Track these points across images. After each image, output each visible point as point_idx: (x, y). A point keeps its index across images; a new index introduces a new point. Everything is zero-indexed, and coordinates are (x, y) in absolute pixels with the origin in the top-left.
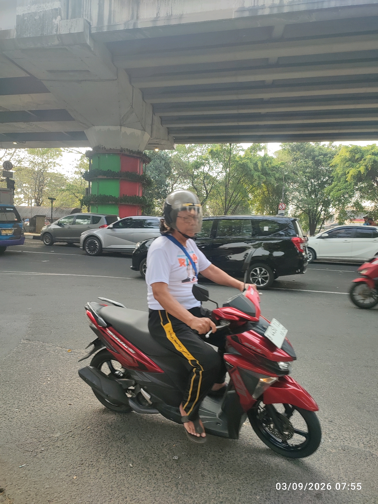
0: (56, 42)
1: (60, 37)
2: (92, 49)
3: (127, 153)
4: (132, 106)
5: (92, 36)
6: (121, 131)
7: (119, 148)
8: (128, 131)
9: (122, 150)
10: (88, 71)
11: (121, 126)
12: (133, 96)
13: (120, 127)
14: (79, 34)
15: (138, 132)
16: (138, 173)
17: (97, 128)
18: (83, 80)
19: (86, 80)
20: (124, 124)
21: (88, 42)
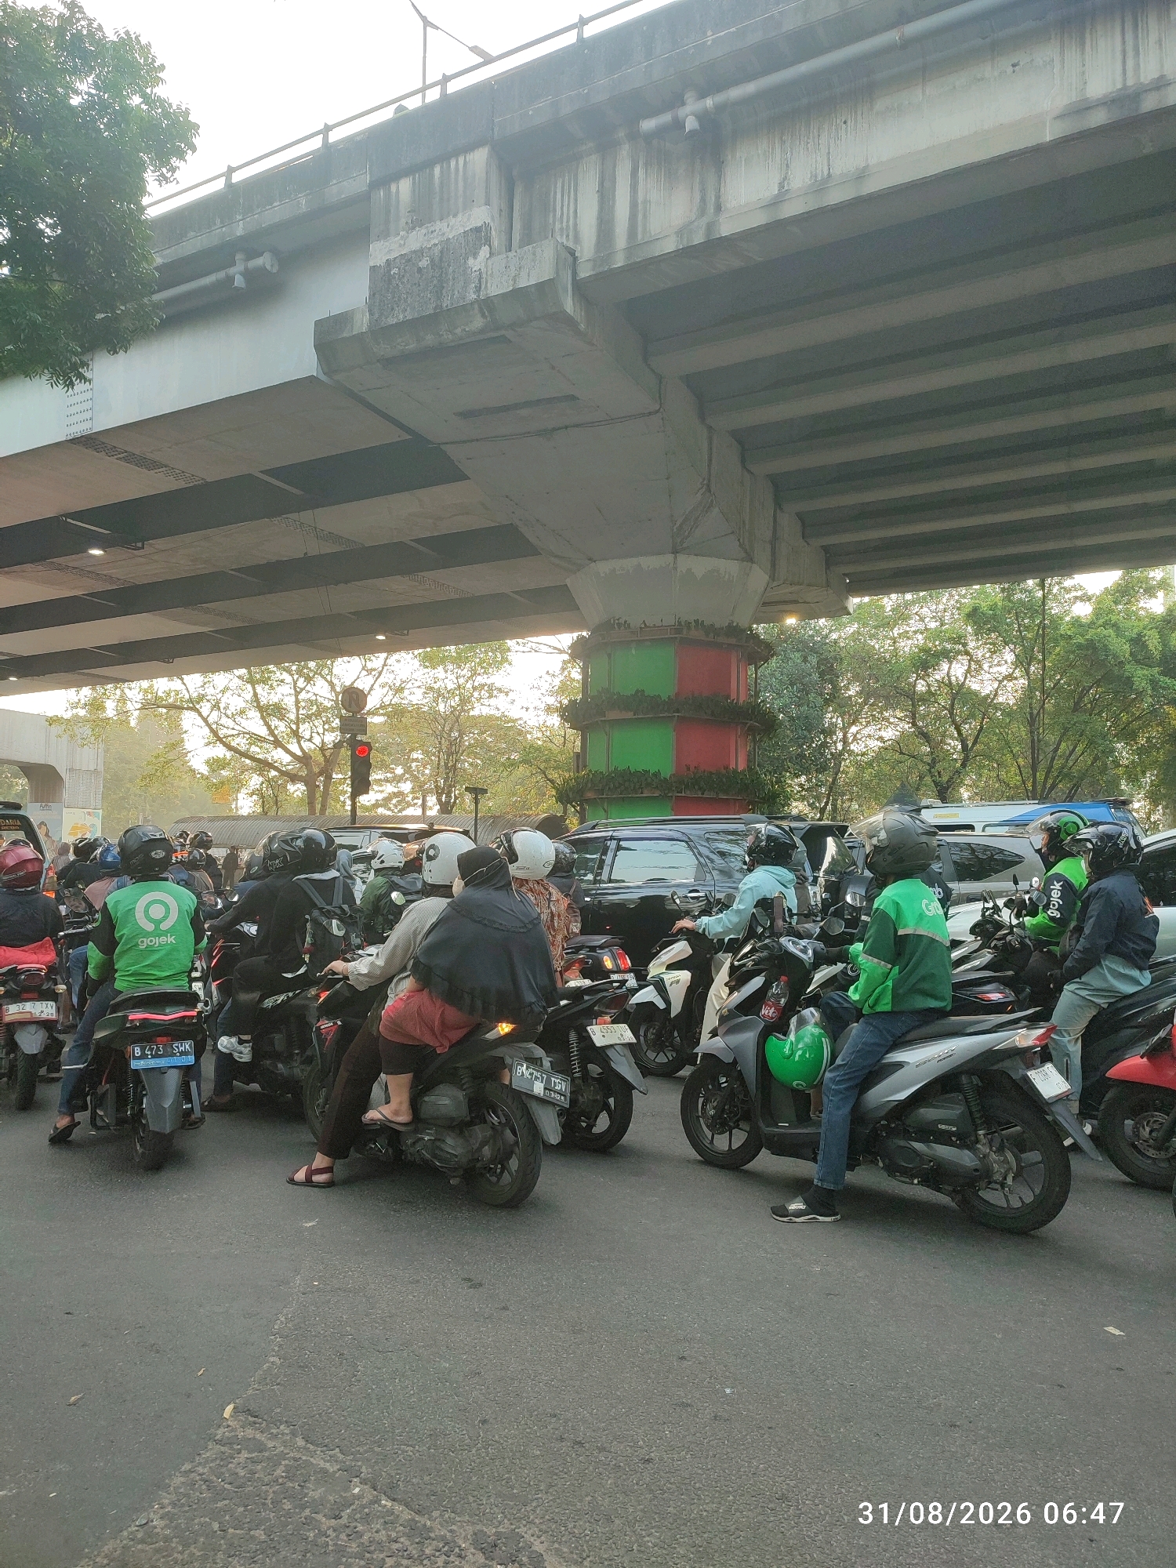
0: (478, 323)
1: (487, 305)
2: (582, 326)
3: (695, 634)
4: (708, 486)
5: (580, 288)
6: (675, 569)
7: (670, 621)
8: (699, 566)
9: (679, 627)
10: (573, 398)
11: (675, 552)
12: (710, 460)
13: (670, 557)
14: (544, 288)
15: (730, 568)
16: (733, 696)
17: (603, 567)
18: (559, 429)
19: (566, 427)
20: (685, 545)
21: (569, 305)
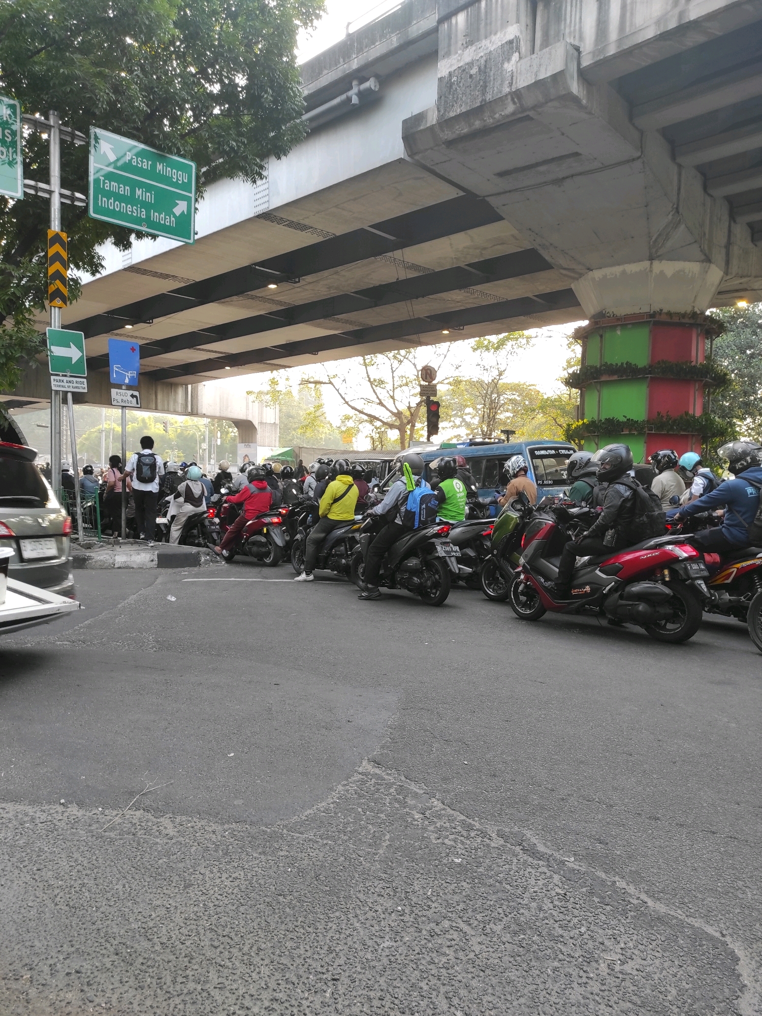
0: (510, 108)
1: (517, 95)
2: (584, 102)
3: (664, 318)
4: (677, 208)
5: (584, 75)
6: (651, 271)
7: (646, 309)
8: (668, 268)
9: (652, 315)
10: (576, 154)
11: (651, 259)
12: (679, 189)
13: (646, 264)
14: (557, 78)
15: (693, 267)
16: (693, 359)
17: (597, 274)
18: (567, 177)
19: (572, 176)
20: (659, 253)
21: (575, 87)
